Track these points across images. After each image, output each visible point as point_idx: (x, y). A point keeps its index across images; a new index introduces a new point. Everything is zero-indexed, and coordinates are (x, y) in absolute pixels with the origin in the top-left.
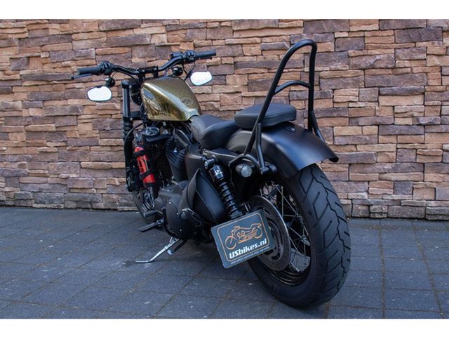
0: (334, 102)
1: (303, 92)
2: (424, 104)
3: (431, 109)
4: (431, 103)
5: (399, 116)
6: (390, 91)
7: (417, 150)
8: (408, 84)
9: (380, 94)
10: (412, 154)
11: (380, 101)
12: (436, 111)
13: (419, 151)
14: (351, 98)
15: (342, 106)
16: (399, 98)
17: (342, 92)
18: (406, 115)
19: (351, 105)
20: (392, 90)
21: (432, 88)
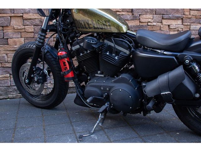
0: (140, 22)
1: (124, 16)
4: (186, 24)
5: (172, 30)
6: (168, 17)
9: (163, 18)
11: (163, 22)
12: (188, 28)
14: (150, 20)
15: (144, 24)
16: (171, 20)
17: (144, 16)
18: (175, 30)
19: (149, 24)
20: (169, 16)
21: (186, 16)
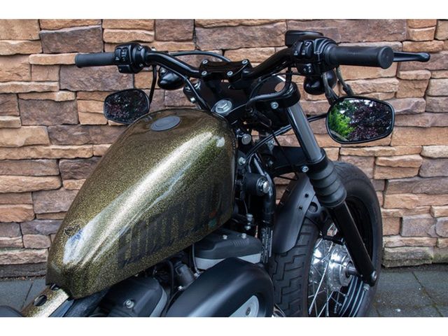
2: (397, 77)
3: (411, 85)
7: (376, 158)
8: (372, 38)
10: (366, 165)
13: (382, 161)
